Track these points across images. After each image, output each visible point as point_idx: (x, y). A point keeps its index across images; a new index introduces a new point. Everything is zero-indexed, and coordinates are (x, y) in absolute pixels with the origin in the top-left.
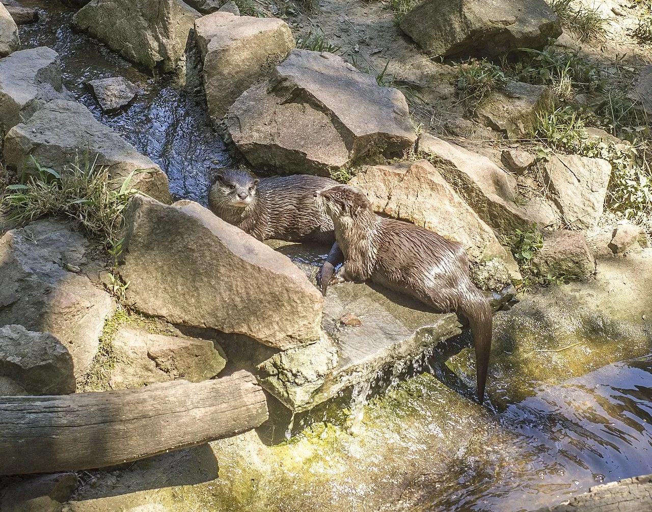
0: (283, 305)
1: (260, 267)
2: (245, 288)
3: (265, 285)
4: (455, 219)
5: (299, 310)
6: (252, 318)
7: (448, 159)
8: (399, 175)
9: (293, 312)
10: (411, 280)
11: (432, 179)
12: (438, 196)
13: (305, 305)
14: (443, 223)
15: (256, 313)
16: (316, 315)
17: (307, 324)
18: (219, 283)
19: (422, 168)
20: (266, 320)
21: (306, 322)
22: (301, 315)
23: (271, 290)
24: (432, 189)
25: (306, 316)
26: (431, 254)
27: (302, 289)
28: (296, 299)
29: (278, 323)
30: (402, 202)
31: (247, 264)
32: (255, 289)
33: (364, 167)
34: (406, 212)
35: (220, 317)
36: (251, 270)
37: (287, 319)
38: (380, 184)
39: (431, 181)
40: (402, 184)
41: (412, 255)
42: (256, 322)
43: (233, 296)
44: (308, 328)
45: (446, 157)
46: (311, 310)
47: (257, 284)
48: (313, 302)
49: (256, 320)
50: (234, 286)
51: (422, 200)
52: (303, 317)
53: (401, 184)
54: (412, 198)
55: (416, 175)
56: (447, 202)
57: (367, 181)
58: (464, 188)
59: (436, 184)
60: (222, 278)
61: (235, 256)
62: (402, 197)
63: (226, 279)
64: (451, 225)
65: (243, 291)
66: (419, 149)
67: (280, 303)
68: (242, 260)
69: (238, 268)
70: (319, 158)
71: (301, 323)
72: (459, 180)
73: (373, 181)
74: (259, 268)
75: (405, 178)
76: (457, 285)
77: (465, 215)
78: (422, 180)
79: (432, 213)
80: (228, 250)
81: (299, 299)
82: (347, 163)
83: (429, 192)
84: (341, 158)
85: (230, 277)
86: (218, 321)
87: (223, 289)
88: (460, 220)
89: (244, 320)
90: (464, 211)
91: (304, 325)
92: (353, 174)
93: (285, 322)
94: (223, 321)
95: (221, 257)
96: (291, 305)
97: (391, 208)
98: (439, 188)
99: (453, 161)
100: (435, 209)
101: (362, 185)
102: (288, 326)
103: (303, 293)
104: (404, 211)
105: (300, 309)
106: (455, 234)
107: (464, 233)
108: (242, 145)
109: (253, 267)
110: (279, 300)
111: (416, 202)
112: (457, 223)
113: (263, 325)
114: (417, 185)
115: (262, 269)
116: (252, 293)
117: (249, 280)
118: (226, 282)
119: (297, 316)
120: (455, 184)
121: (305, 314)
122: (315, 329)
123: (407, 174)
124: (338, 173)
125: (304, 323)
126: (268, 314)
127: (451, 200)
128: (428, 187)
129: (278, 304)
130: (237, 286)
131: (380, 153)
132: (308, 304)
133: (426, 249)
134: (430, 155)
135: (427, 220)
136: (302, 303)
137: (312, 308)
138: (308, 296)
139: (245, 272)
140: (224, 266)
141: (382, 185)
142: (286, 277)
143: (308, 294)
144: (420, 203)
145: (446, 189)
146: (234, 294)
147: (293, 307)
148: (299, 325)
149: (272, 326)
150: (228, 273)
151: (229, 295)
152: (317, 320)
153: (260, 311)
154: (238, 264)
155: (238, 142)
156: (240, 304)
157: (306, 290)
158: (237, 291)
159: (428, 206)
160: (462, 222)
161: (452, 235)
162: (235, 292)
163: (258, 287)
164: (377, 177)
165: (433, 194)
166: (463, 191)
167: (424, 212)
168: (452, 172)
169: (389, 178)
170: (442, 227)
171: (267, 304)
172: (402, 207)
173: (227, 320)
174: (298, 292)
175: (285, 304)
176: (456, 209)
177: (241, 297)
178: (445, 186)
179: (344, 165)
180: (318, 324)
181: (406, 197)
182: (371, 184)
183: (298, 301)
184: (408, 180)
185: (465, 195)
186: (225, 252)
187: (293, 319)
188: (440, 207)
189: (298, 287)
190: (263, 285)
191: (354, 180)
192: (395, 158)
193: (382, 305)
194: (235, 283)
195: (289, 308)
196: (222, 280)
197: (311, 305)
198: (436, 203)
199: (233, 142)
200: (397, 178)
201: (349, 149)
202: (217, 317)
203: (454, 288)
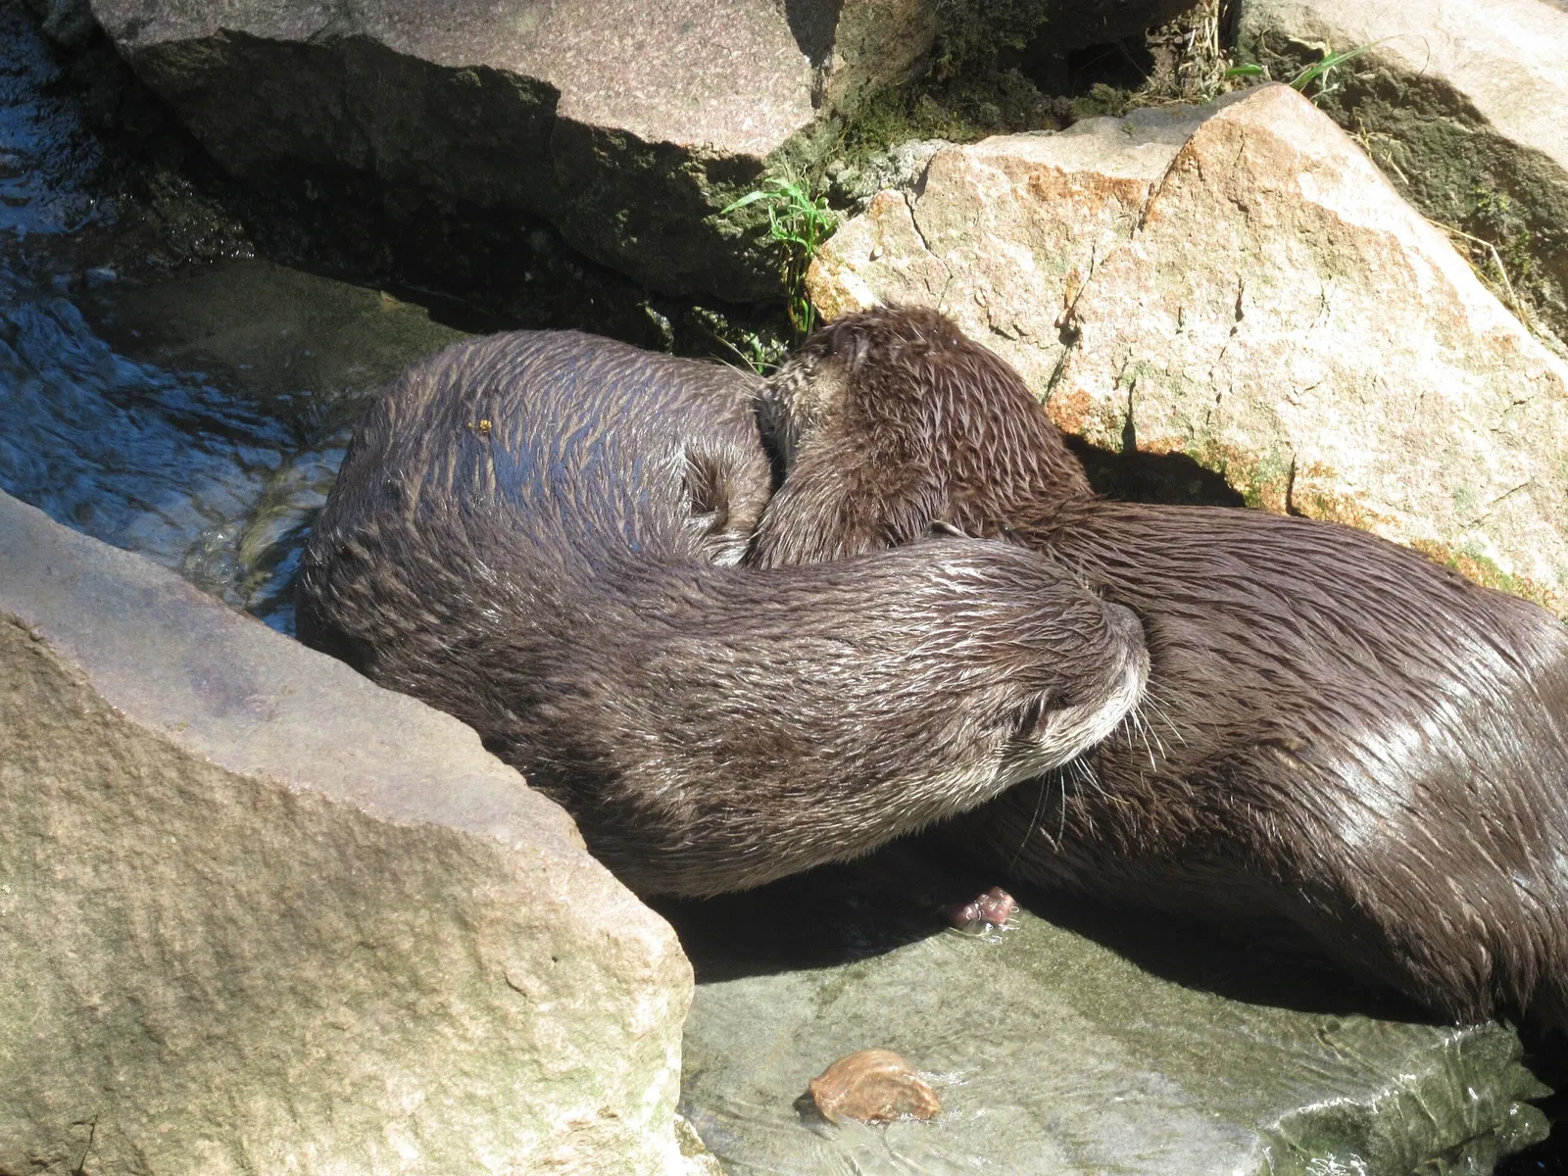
0: (443, 1013)
1: (295, 789)
2: (209, 920)
3: (331, 897)
4: (1477, 441)
5: (539, 1037)
6: (259, 1105)
7: (1430, 71)
8: (1121, 188)
9: (504, 1054)
10: (1269, 824)
11: (1327, 204)
12: (1367, 302)
13: (578, 1005)
14: (1405, 469)
15: (281, 1073)
16: (645, 1062)
17: (592, 1118)
18: (44, 906)
19: (1264, 139)
20: (342, 1110)
21: (585, 1110)
22: (554, 1067)
23: (368, 925)
24: (1330, 265)
25: (587, 1074)
26: (1374, 664)
27: (552, 907)
28: (517, 970)
29: (416, 1128)
30: (1146, 355)
31: (214, 778)
32: (267, 927)
33: (914, 153)
34: (1176, 416)
35: (61, 1107)
36: (237, 812)
37: (471, 1098)
38: (1012, 250)
39: (1321, 214)
40: (1143, 246)
41: (1252, 678)
42: (285, 1126)
43: (135, 979)
44: (601, 1145)
45: (1416, 62)
46: (614, 1031)
47: (278, 896)
48: (622, 983)
49: (281, 1112)
50: (139, 916)
51: (1273, 338)
52: (568, 1077)
53: (1136, 246)
54: (1208, 329)
55: (1229, 183)
56: (1422, 338)
57: (933, 236)
58: (1536, 248)
59: (1351, 236)
60: (60, 872)
61: (132, 732)
62: (1146, 323)
63: (86, 876)
64: (1453, 481)
65: (196, 941)
66: (1250, 22)
67: (425, 1004)
68: (182, 757)
69: (153, 803)
70: (635, 109)
71: (559, 1118)
72: (1505, 201)
73: (965, 237)
74: (285, 795)
75: (1161, 205)
76: (1544, 853)
77: (1536, 409)
78: (1267, 211)
79: (1332, 416)
80: (93, 698)
81: (537, 967)
82: (808, 132)
83: (1313, 283)
84: (765, 106)
85: (110, 858)
86: (48, 1135)
87: (73, 936)
88: (1511, 443)
89: (209, 1117)
90: (1529, 391)
91: (576, 1125)
92: (842, 200)
93: (461, 1117)
94: (81, 1131)
95: (51, 744)
96: (490, 1009)
97: (1084, 397)
98: (1369, 254)
99: (1461, 83)
100: (1353, 388)
101: (903, 264)
102: (477, 1140)
103: (557, 933)
104: (1163, 411)
105: (546, 1028)
106: (1480, 535)
107: (1535, 523)
108: (154, 52)
109: (250, 791)
110: (416, 983)
111: (1233, 349)
112: (1491, 462)
113: (326, 1140)
114: (1236, 243)
115: (306, 804)
116: (247, 948)
117: (227, 873)
118: (91, 897)
119: (528, 1073)
120: (1481, 224)
121: (575, 1058)
122: (645, 1149)
123: (1174, 180)
124: (755, 196)
125: (576, 1114)
126: (355, 1074)
127: (1450, 323)
128: (1300, 251)
129: (411, 1007)
130: (156, 912)
131: (1008, 57)
132: (595, 998)
133: (1334, 632)
134: (1318, 56)
135: (1307, 456)
136: (556, 991)
137: (617, 1018)
138: (592, 949)
139: (202, 824)
140: (69, 796)
141: (1024, 258)
142: (455, 844)
143: (593, 937)
144: (1254, 356)
145: (1414, 260)
146: (141, 965)
147: (504, 1019)
148: (542, 1127)
149: (382, 1141)
150: (98, 839)
151: (110, 970)
152: (651, 1095)
153: (303, 1055)
154: (158, 777)
155: (132, 29)
156: (182, 1024)
157: (579, 911)
158: (159, 943)
159: (1307, 370)
160: (1522, 458)
161: (1460, 540)
162: (148, 953)
163: (289, 914)
164: (989, 212)
165: (1339, 294)
166: (1532, 265)
167: (1282, 407)
168: (1455, 153)
169: (1066, 210)
170: (1395, 496)
171: (346, 1016)
172: (1147, 385)
173: (105, 1127)
174: (529, 930)
175: (457, 1007)
176: (1477, 381)
177: (187, 981)
178: (1406, 241)
179: (790, 150)
180: (657, 1119)
181: (1168, 323)
182: (954, 256)
183: (533, 985)
184: (1182, 218)
185: (1547, 291)
186: (76, 713)
187: (508, 1093)
188: (1380, 372)
189: (527, 898)
190: (315, 896)
191: (853, 234)
192: (1099, 89)
193: (1051, 979)
194: (140, 894)
195: (478, 1029)
196: (66, 885)
197: (611, 1007)
198: (1358, 353)
199: (98, 37)
200: (1109, 212)
201: (815, 41)
202: (45, 1109)
203: (1525, 870)
